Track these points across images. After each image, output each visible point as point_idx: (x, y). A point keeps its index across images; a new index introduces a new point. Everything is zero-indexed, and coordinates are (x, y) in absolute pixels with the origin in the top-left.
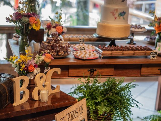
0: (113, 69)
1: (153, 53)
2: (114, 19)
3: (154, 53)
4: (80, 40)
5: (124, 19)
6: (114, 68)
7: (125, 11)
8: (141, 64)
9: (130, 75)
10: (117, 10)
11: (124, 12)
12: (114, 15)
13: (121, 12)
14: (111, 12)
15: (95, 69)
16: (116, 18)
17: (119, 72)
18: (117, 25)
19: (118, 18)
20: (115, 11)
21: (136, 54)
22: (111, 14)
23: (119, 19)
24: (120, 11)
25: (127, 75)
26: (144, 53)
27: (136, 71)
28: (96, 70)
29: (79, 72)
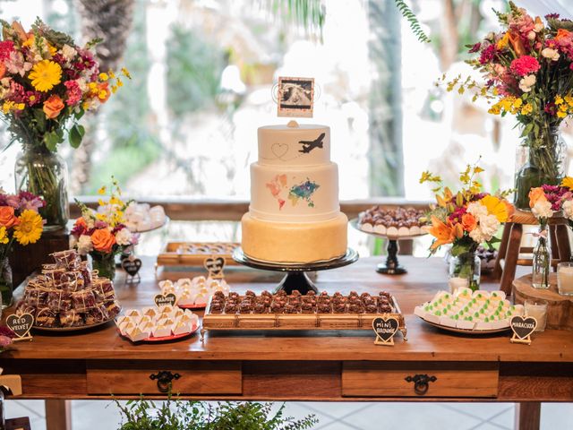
0: (239, 375)
1: (384, 323)
2: (278, 204)
3: (387, 323)
4: (209, 263)
5: (312, 205)
6: (240, 372)
7: (312, 182)
8: (341, 363)
9: (305, 395)
10: (283, 178)
11: (308, 184)
12: (275, 194)
13: (299, 185)
14: (268, 185)
15: (173, 373)
16: (282, 203)
17: (260, 384)
18: (297, 225)
19: (288, 202)
20: (279, 182)
21: (325, 324)
22: (268, 192)
23: (294, 205)
24: (293, 183)
25: (294, 395)
26: (356, 321)
27: (323, 382)
28: (178, 377)
29: (121, 380)
